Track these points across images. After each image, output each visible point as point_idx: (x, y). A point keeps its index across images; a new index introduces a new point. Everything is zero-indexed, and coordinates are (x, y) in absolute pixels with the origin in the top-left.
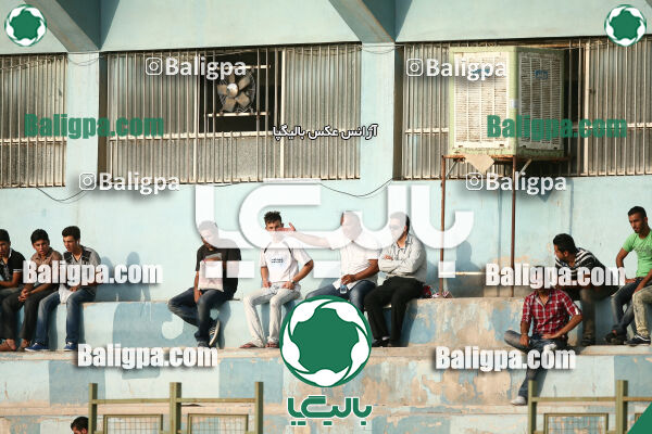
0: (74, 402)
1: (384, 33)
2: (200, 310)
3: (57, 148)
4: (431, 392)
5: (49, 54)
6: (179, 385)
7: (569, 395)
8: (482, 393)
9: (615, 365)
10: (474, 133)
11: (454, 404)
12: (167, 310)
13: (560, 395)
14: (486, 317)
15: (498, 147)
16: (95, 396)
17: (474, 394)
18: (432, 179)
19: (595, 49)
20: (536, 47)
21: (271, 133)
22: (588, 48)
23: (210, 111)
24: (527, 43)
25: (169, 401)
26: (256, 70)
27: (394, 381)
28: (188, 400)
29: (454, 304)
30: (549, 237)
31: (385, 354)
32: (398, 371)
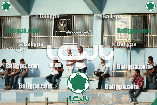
0: (22, 102)
1: (99, 12)
2: (53, 80)
3: (18, 39)
4: (110, 101)
5: (17, 16)
6: (48, 98)
7: (144, 102)
8: (122, 101)
9: (155, 94)
10: (121, 37)
11: (115, 104)
12: (45, 80)
13: (141, 102)
14: (124, 82)
15: (127, 40)
16: (27, 101)
17: (120, 101)
18: (111, 48)
19: (151, 16)
20: (136, 15)
21: (71, 36)
22: (149, 16)
23: (56, 30)
24: (134, 15)
25: (45, 102)
26: (67, 20)
27: (101, 98)
28: (50, 102)
29: (116, 79)
30: (139, 62)
31: (98, 91)
32: (102, 95)
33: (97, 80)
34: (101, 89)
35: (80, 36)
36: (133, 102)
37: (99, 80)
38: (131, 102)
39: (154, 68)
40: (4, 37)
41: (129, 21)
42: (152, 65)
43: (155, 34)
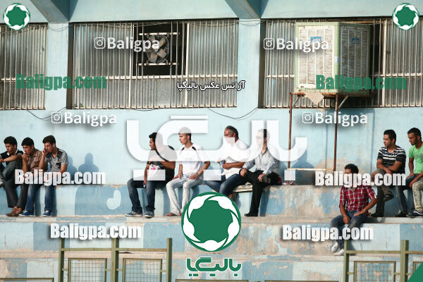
0: (50, 250)
1: (254, 12)
4: (281, 246)
5: (36, 23)
6: (118, 240)
7: (370, 249)
8: (313, 247)
9: (400, 230)
10: (311, 78)
11: (296, 254)
12: (110, 191)
13: (364, 250)
14: (317, 198)
16: (62, 245)
17: (308, 248)
18: (283, 108)
19: (391, 25)
20: (352, 22)
21: (179, 77)
22: (386, 24)
23: (140, 62)
24: (346, 21)
25: (111, 249)
26: (170, 35)
27: (257, 239)
28: (123, 249)
29: (297, 189)
30: (359, 146)
31: (251, 221)
32: (259, 232)
33: (248, 193)
34: (257, 216)
35: (203, 76)
36: (342, 251)
37: (252, 193)
38: (336, 251)
39: (398, 159)
40: (4, 79)
41: (333, 37)
42: (395, 152)
43: (401, 72)
